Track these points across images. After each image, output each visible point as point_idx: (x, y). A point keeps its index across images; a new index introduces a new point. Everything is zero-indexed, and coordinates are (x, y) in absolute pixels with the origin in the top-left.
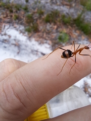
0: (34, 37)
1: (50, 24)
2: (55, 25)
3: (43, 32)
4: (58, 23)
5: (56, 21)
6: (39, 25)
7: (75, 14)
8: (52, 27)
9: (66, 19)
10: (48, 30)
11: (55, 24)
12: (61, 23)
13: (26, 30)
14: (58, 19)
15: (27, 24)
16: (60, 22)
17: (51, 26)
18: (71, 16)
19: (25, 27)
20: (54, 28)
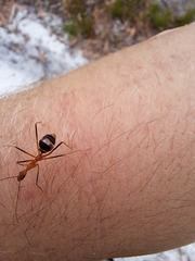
0: (83, 48)
1: (123, 22)
2: (131, 27)
3: (104, 40)
4: (140, 24)
5: (136, 18)
6: (97, 21)
7: (180, 8)
8: (124, 31)
9: (160, 16)
10: (115, 37)
11: (133, 23)
12: (147, 25)
13: (66, 29)
14: (141, 14)
15: (69, 16)
16: (144, 21)
17: (123, 28)
18: (171, 10)
19: (64, 21)
20: (129, 33)
